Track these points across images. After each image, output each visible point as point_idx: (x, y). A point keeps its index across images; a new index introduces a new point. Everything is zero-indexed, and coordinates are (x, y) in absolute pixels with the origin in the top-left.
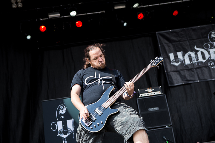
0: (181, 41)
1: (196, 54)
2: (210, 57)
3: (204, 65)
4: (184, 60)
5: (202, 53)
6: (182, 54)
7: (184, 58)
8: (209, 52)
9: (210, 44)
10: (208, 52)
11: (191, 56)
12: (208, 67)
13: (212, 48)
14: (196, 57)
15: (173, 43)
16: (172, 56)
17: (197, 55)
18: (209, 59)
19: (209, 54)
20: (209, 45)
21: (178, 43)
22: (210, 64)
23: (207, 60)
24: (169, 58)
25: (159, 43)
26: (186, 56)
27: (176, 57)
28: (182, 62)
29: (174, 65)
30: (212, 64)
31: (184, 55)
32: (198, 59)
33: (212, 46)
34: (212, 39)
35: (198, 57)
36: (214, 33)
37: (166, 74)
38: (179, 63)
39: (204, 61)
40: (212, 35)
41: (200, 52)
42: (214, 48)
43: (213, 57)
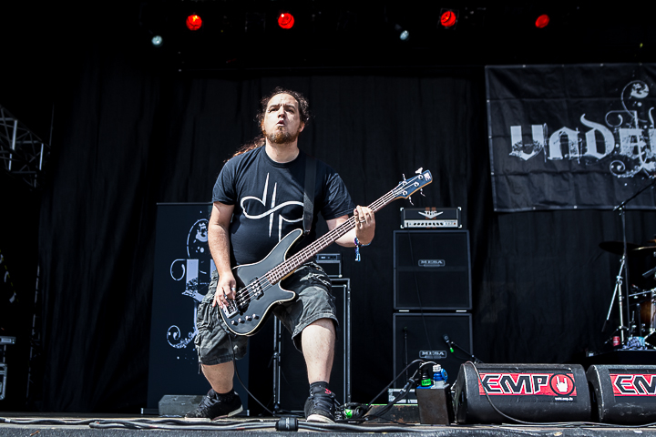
0: (547, 98)
1: (582, 136)
2: (616, 149)
3: (598, 168)
4: (547, 147)
5: (599, 136)
6: (544, 130)
7: (548, 142)
8: (616, 136)
9: (625, 115)
10: (614, 135)
11: (567, 140)
12: (609, 174)
13: (628, 127)
14: (579, 143)
15: (524, 100)
16: (516, 133)
17: (584, 138)
18: (613, 152)
19: (617, 140)
20: (620, 116)
21: (540, 100)
22: (615, 168)
23: (607, 156)
24: (508, 137)
25: (488, 96)
26: (556, 136)
27: (527, 135)
28: (542, 153)
29: (517, 158)
30: (619, 168)
31: (548, 135)
32: (585, 151)
33: (628, 122)
34: (631, 103)
35: (585, 144)
36: (638, 86)
37: (493, 179)
38: (533, 153)
39: (600, 156)
40: (634, 93)
41: (592, 132)
42: (633, 126)
43: (626, 149)
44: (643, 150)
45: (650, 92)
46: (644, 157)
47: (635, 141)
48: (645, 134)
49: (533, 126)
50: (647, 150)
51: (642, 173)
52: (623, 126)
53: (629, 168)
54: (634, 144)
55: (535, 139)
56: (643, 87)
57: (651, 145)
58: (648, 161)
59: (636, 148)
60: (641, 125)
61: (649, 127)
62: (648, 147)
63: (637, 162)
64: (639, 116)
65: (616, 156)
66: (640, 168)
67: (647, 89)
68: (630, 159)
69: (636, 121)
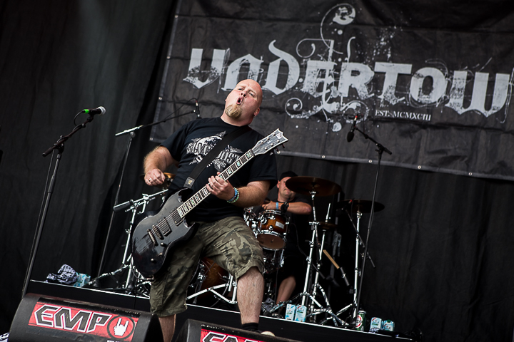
0: (239, 19)
1: (265, 66)
2: (299, 85)
3: (272, 105)
4: (224, 76)
5: (284, 66)
6: (226, 56)
7: (226, 70)
8: (303, 68)
9: (319, 44)
10: (301, 67)
11: (248, 70)
12: (282, 112)
13: (318, 59)
14: (260, 74)
15: (214, 19)
16: (197, 55)
17: (266, 70)
18: (294, 88)
19: (302, 75)
20: (313, 45)
21: (230, 21)
22: (292, 106)
23: (286, 92)
24: (187, 59)
25: (178, 12)
26: (236, 65)
27: (207, 60)
28: (217, 82)
29: (190, 85)
30: (295, 106)
31: (228, 62)
32: (263, 83)
33: (321, 53)
34: (330, 30)
35: (265, 76)
36: (344, 10)
37: (159, 105)
38: (208, 82)
39: (278, 91)
40: (337, 19)
41: (277, 62)
42: (326, 58)
43: (309, 86)
44: (329, 87)
45: (355, 19)
46: (327, 95)
47: (323, 76)
48: (338, 68)
49: (215, 50)
50: (333, 88)
51: (320, 115)
52: (315, 58)
53: (307, 107)
54: (320, 80)
55: (213, 65)
56: (350, 11)
57: (340, 81)
58: (330, 102)
59: (321, 84)
60: (335, 57)
61: (344, 61)
62: (336, 84)
63: (318, 101)
64: (335, 47)
65: (296, 92)
66: (319, 109)
67: (353, 14)
68: (312, 97)
69: (331, 52)
